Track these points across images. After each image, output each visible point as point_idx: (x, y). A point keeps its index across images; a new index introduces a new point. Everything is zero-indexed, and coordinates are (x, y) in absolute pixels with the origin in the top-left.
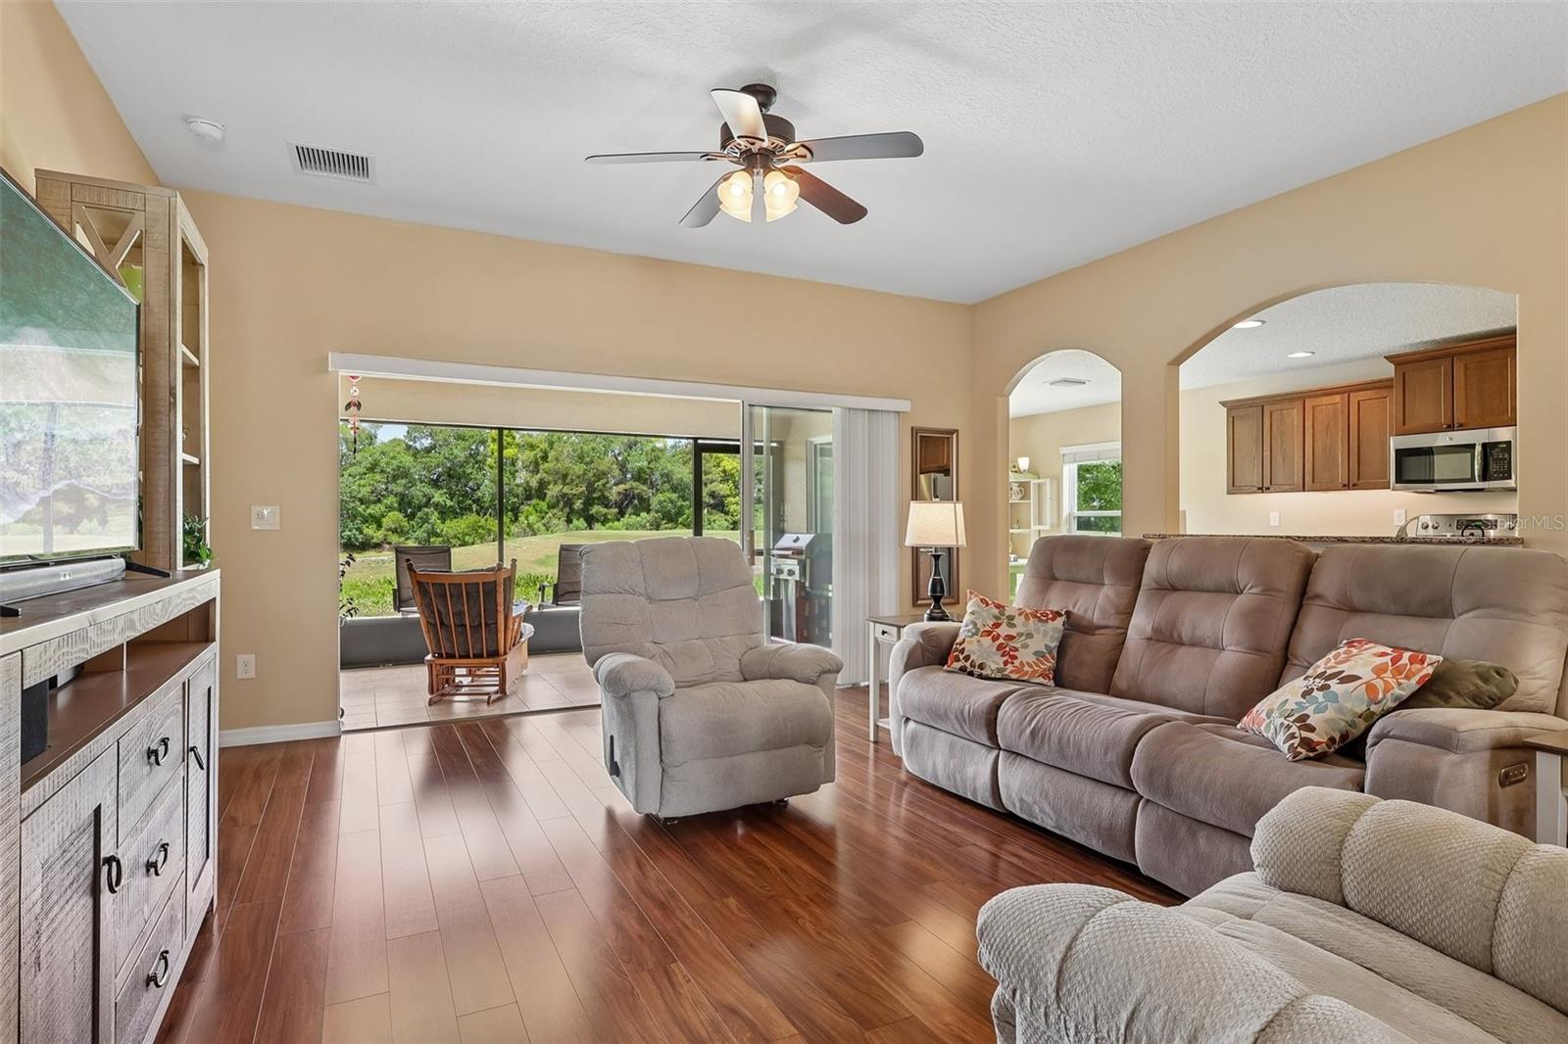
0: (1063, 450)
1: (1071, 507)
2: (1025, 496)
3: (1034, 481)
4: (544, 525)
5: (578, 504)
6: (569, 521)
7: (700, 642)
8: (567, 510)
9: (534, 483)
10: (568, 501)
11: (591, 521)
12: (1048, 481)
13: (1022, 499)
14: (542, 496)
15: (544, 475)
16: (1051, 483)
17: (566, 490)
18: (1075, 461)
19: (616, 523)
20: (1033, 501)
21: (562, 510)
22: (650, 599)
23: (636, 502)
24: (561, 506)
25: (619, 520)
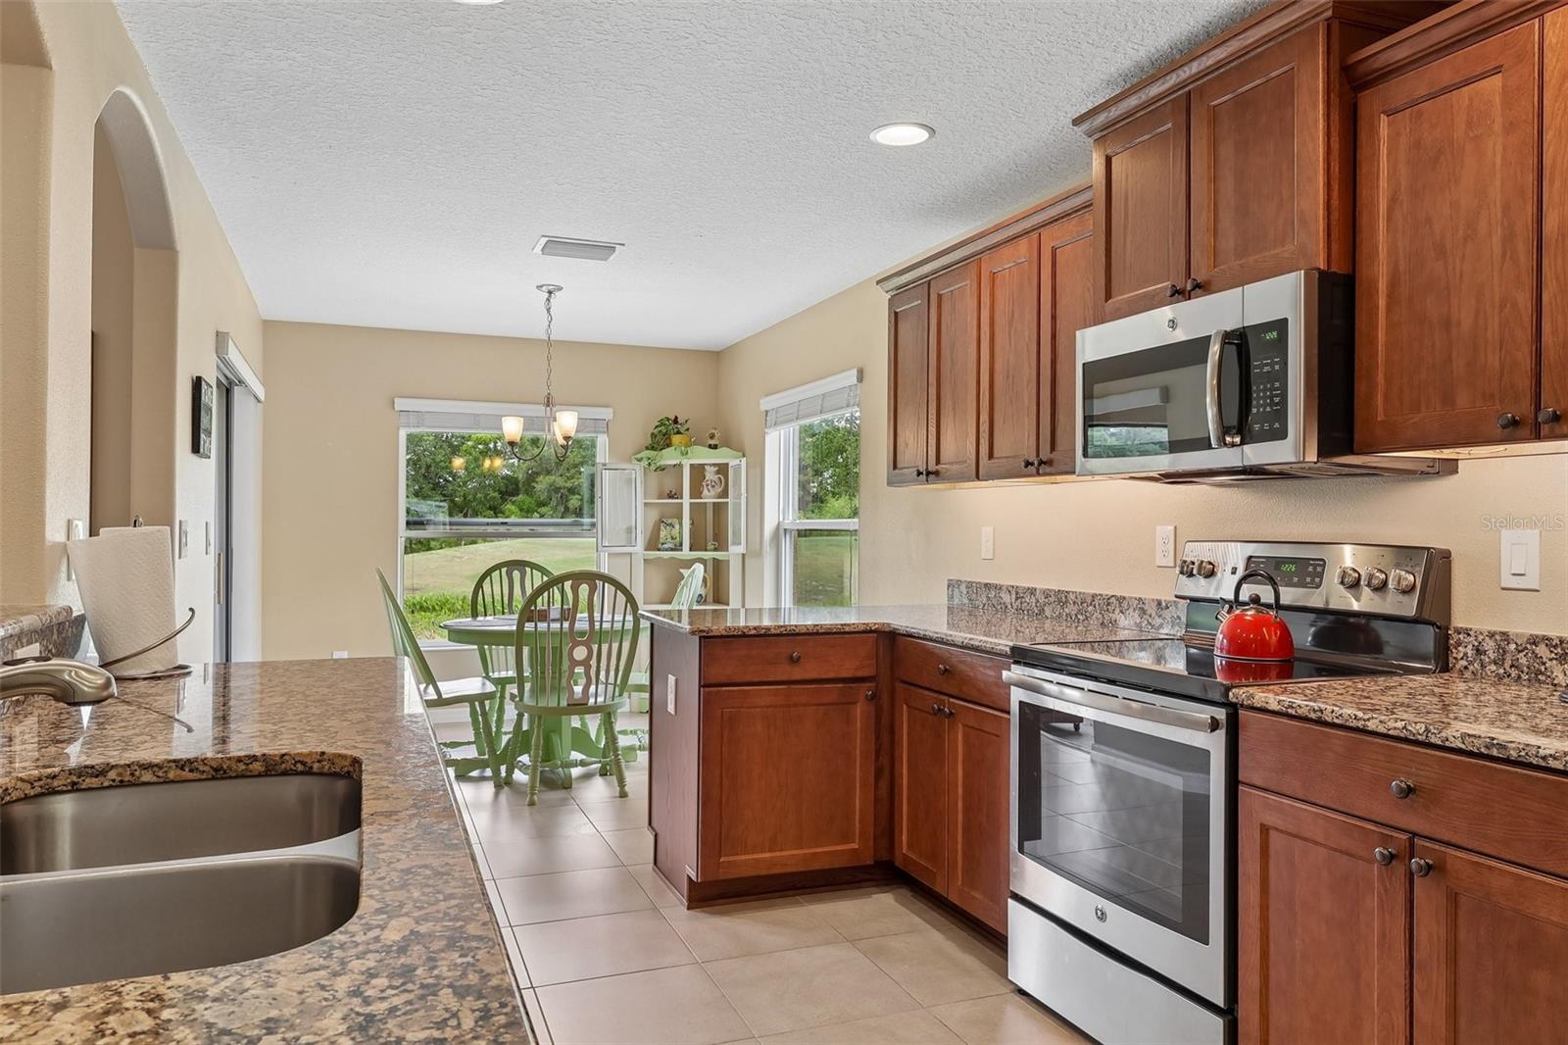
0: (764, 404)
3: (733, 462)
13: (721, 495)
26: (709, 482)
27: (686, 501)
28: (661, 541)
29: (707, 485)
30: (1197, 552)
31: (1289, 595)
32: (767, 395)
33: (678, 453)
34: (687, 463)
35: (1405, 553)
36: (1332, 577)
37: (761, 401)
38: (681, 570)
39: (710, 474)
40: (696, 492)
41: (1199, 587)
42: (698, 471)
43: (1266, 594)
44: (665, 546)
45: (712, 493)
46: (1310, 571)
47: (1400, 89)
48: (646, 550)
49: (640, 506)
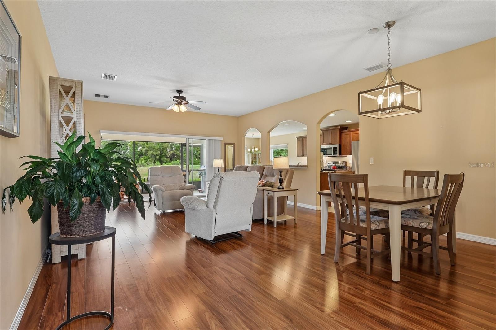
4: (147, 164)
5: (158, 157)
6: (155, 162)
7: (172, 184)
8: (154, 159)
9: (144, 151)
10: (155, 156)
11: (161, 163)
14: (146, 155)
15: (147, 148)
17: (154, 153)
18: (272, 149)
19: (169, 163)
21: (153, 159)
22: (163, 177)
23: (176, 156)
24: (152, 158)
25: (170, 162)
30: (329, 162)
31: (337, 165)
35: (344, 162)
36: (339, 163)
40: (258, 157)
41: (329, 165)
43: (335, 165)
46: (338, 163)
47: (344, 134)
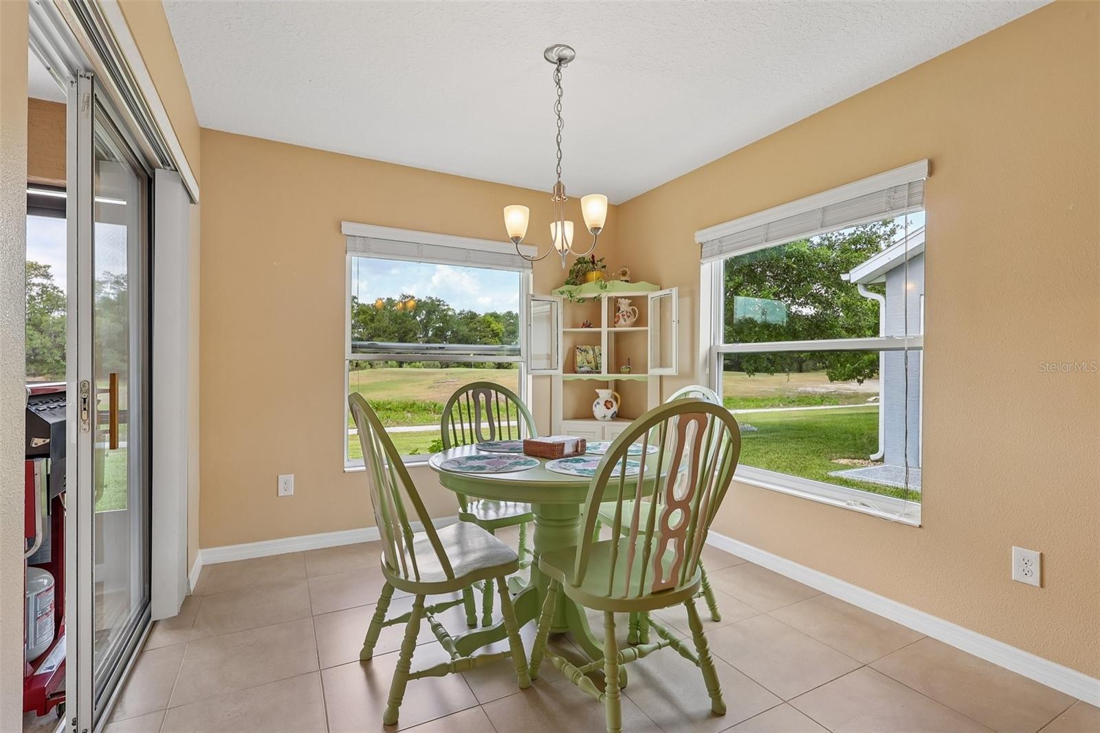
0: (701, 236)
1: (714, 338)
2: (641, 321)
3: (653, 295)
12: (674, 292)
13: (636, 324)
16: (680, 296)
18: (721, 252)
20: (651, 327)
26: (625, 313)
27: (604, 329)
28: (579, 365)
29: (623, 315)
32: (701, 229)
33: (598, 286)
34: (605, 297)
37: (696, 234)
38: (597, 390)
39: (624, 306)
40: (613, 322)
42: (614, 302)
44: (582, 369)
45: (629, 321)
48: (564, 373)
49: (560, 334)
